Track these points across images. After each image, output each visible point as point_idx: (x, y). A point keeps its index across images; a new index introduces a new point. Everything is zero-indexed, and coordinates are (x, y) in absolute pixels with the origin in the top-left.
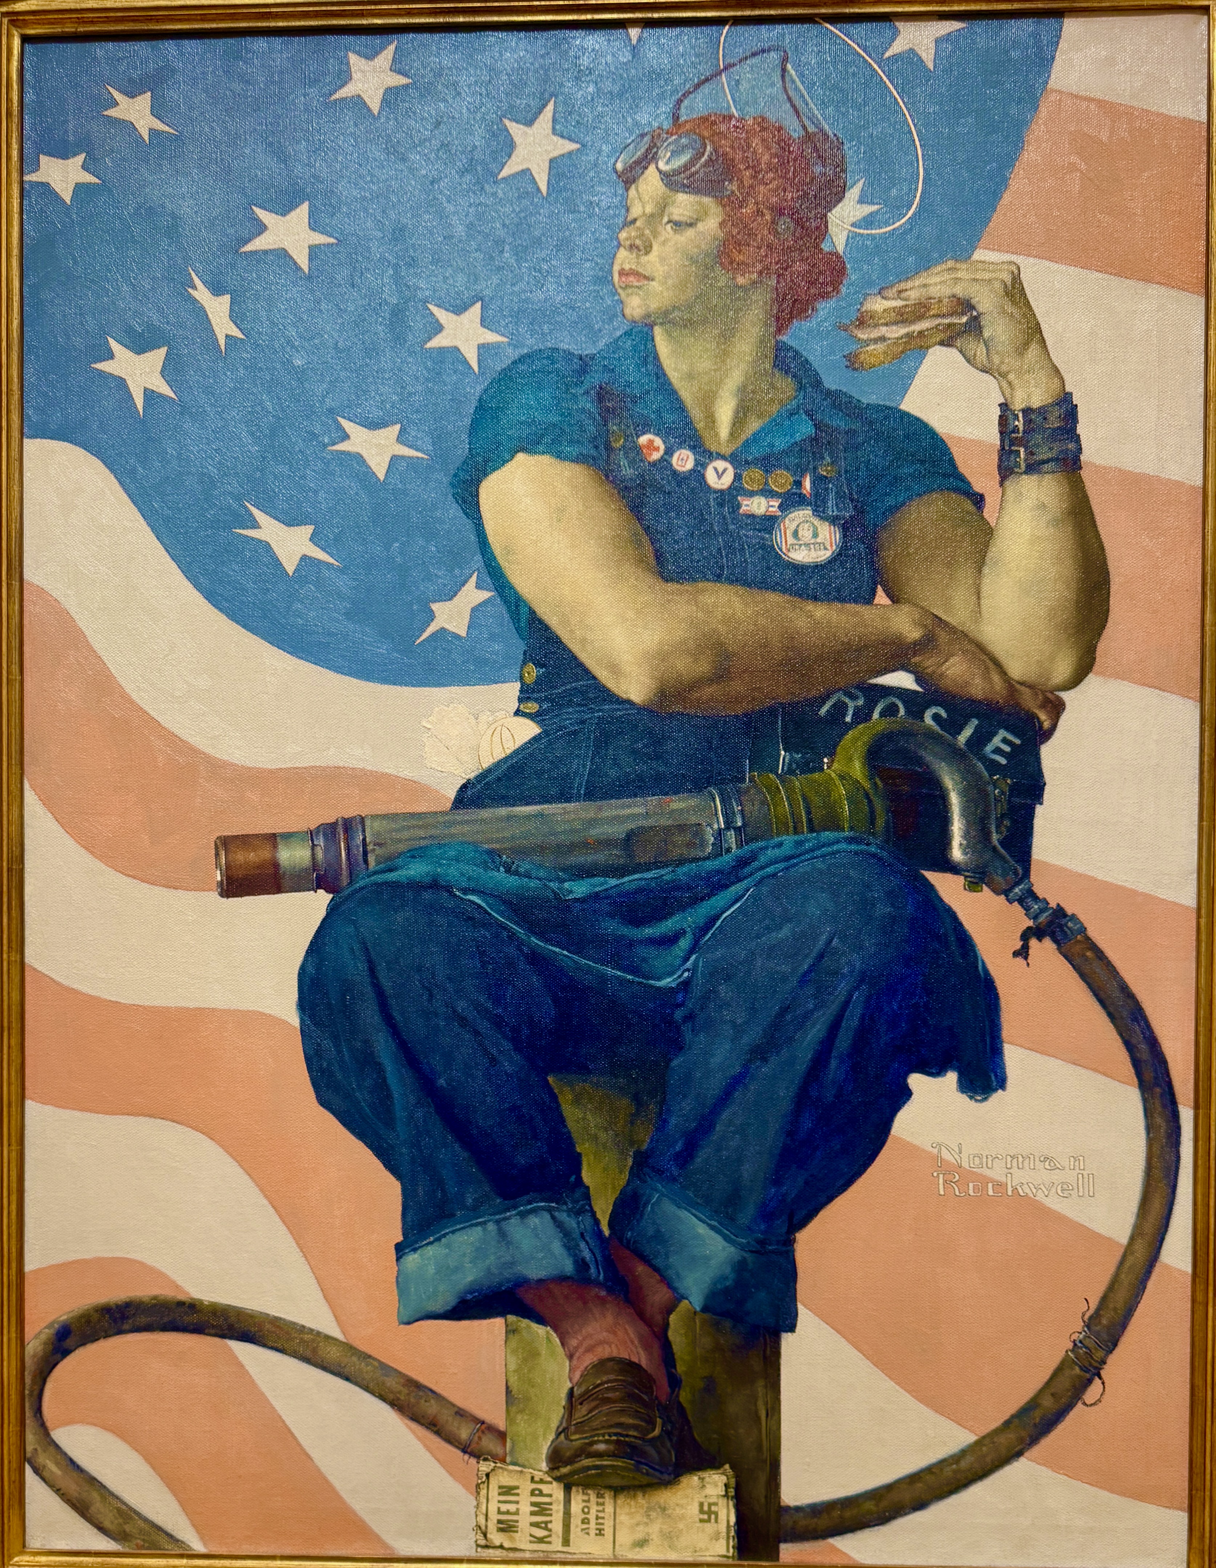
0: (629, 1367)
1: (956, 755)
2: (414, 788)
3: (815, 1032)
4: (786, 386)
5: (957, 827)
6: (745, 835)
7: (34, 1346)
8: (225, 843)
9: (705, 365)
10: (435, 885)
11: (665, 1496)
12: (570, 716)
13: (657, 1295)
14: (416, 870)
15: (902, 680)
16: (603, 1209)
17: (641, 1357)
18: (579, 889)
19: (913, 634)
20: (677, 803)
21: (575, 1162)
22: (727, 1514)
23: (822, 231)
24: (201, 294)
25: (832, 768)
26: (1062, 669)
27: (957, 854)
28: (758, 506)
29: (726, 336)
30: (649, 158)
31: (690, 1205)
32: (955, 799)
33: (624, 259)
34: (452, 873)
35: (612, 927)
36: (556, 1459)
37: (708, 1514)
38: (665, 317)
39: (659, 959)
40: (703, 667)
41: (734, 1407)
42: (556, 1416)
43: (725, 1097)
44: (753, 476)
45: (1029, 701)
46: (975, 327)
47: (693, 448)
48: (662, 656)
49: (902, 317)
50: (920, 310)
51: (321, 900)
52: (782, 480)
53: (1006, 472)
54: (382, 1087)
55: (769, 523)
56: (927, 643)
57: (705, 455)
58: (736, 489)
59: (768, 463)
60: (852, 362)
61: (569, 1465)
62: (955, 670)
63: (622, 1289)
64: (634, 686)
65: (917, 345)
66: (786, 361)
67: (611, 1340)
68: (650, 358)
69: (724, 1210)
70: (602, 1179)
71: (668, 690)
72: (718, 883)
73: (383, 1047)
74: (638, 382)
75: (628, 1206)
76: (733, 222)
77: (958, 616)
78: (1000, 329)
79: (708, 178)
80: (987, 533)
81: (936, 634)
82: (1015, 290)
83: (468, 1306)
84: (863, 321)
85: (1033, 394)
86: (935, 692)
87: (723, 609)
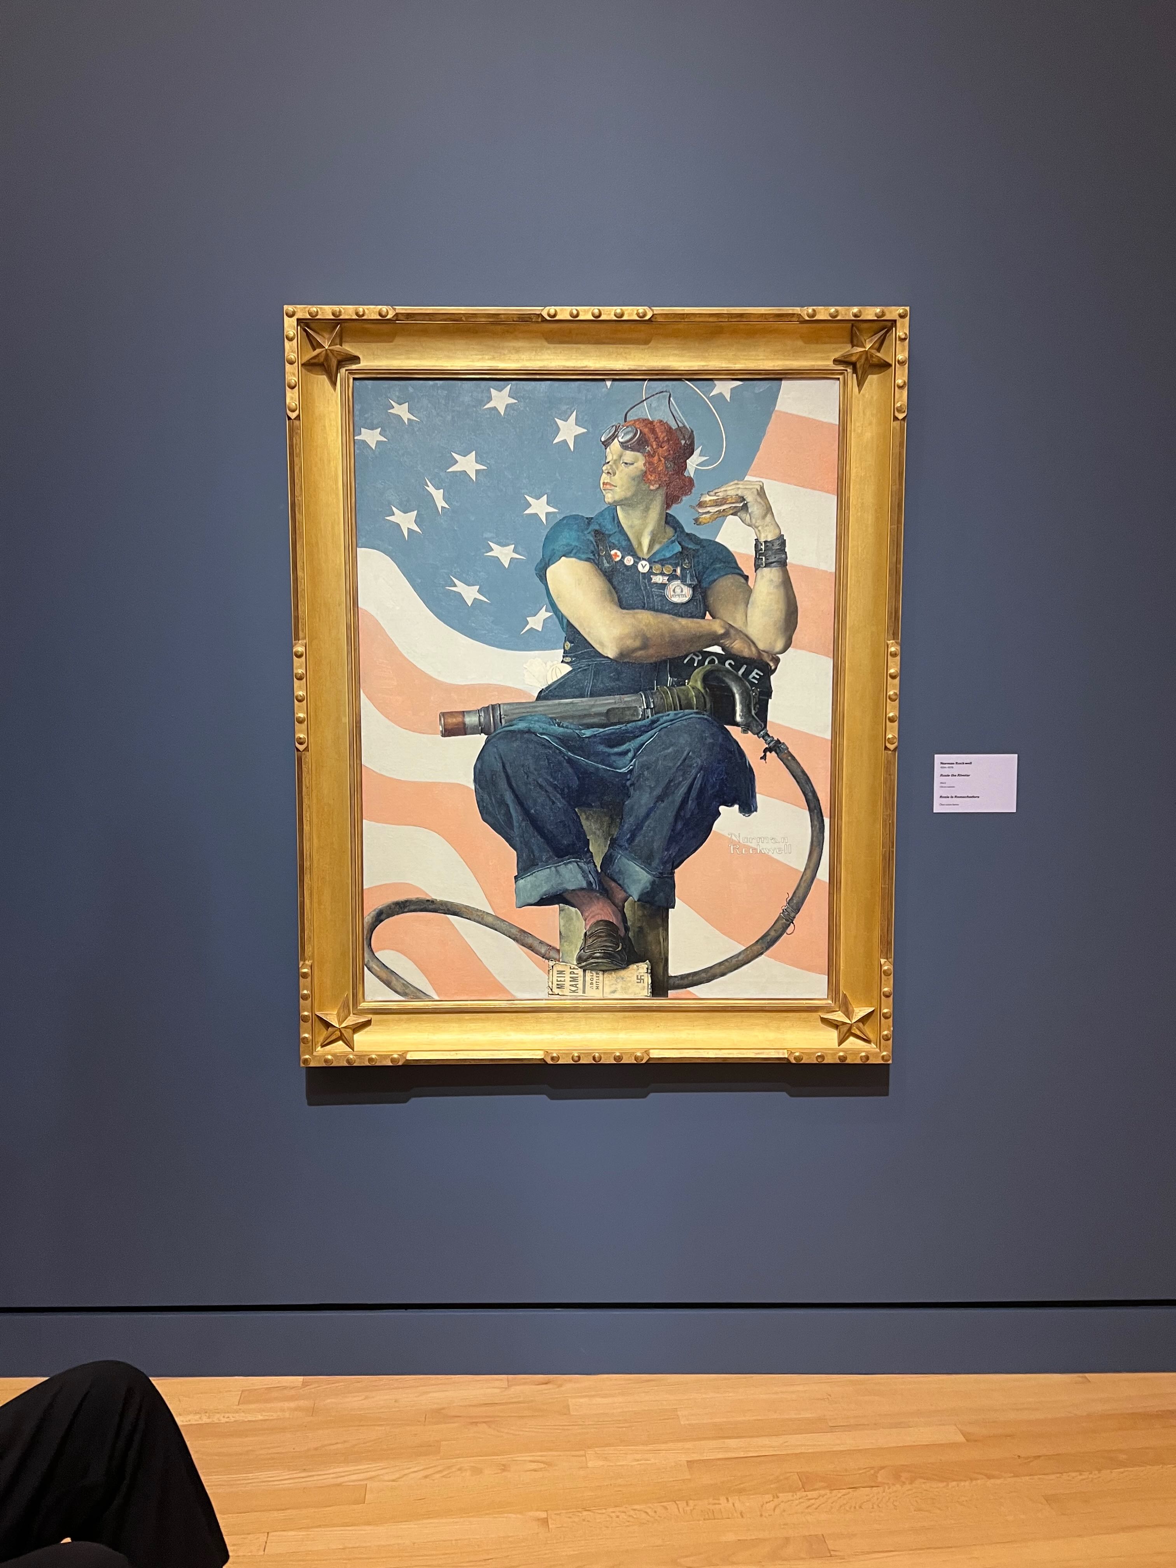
0: (608, 923)
1: (737, 679)
2: (519, 692)
3: (683, 790)
4: (670, 531)
5: (738, 708)
6: (656, 711)
7: (368, 919)
8: (443, 714)
9: (637, 522)
10: (529, 731)
11: (623, 973)
12: (584, 663)
13: (621, 895)
14: (522, 725)
15: (717, 649)
16: (598, 862)
17: (613, 919)
18: (588, 733)
19: (721, 631)
20: (627, 698)
21: (587, 842)
22: (648, 979)
23: (684, 467)
24: (431, 489)
25: (689, 684)
26: (779, 645)
27: (738, 719)
28: (658, 579)
29: (647, 509)
30: (614, 437)
31: (633, 859)
32: (737, 697)
33: (605, 478)
34: (536, 727)
35: (602, 748)
36: (580, 959)
37: (640, 979)
38: (622, 502)
39: (620, 761)
40: (638, 643)
41: (650, 938)
42: (580, 943)
43: (647, 816)
44: (657, 568)
45: (766, 658)
46: (745, 507)
47: (632, 556)
48: (621, 639)
49: (716, 503)
50: (723, 501)
51: (484, 737)
52: (669, 569)
53: (757, 567)
54: (508, 814)
55: (663, 586)
56: (726, 635)
57: (638, 559)
58: (650, 572)
59: (663, 562)
60: (696, 520)
61: (585, 962)
62: (737, 646)
63: (606, 893)
64: (610, 651)
65: (722, 515)
66: (670, 521)
67: (602, 911)
68: (615, 518)
69: (646, 861)
70: (598, 849)
71: (622, 655)
72: (644, 731)
73: (509, 797)
74: (609, 527)
75: (608, 860)
76: (649, 463)
77: (738, 624)
78: (755, 509)
79: (639, 445)
80: (750, 591)
81: (730, 631)
82: (761, 493)
83: (543, 901)
84: (701, 505)
85: (768, 535)
86: (728, 654)
87: (645, 619)
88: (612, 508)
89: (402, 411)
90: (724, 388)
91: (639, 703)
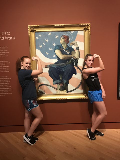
1: (75, 61)
2: (53, 63)
7: (38, 86)
8: (45, 66)
9: (64, 46)
10: (54, 67)
11: (64, 91)
12: (59, 60)
13: (63, 83)
14: (53, 66)
15: (72, 58)
17: (62, 85)
24: (43, 43)
26: (78, 58)
27: (75, 65)
28: (66, 51)
29: (65, 44)
30: (61, 37)
39: (63, 70)
40: (64, 58)
43: (66, 75)
44: (66, 50)
52: (67, 50)
53: (76, 50)
55: (67, 52)
57: (64, 49)
61: (60, 90)
62: (74, 58)
63: (62, 83)
64: (62, 59)
67: (61, 85)
68: (62, 45)
70: (61, 79)
71: (63, 59)
74: (61, 46)
77: (74, 56)
79: (64, 38)
80: (75, 52)
82: (76, 42)
83: (56, 84)
87: (65, 55)
88: (61, 44)
89: (40, 35)
90: (72, 32)
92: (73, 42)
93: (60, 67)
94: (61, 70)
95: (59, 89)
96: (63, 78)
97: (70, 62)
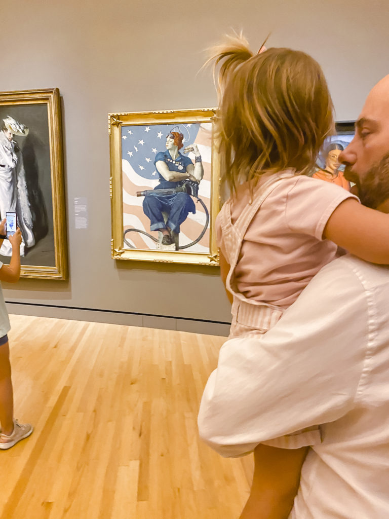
0: (167, 235)
1: (192, 186)
2: (151, 188)
4: (179, 155)
5: (192, 192)
7: (124, 232)
8: (137, 192)
9: (173, 153)
10: (152, 196)
12: (163, 182)
13: (169, 230)
15: (188, 179)
17: (168, 234)
21: (163, 219)
24: (135, 147)
26: (200, 179)
27: (192, 194)
29: (175, 151)
30: (169, 136)
33: (167, 144)
34: (154, 195)
35: (166, 199)
36: (162, 242)
37: (173, 247)
38: (170, 149)
39: (169, 202)
40: (173, 178)
42: (162, 239)
44: (176, 162)
45: (198, 181)
46: (193, 150)
48: (170, 177)
49: (188, 149)
52: (179, 163)
53: (196, 162)
54: (149, 212)
57: (173, 161)
58: (175, 164)
59: (178, 161)
61: (163, 243)
62: (192, 179)
63: (167, 229)
64: (168, 180)
65: (189, 152)
66: (179, 153)
67: (166, 233)
68: (169, 153)
69: (175, 223)
70: (165, 220)
71: (170, 180)
72: (174, 196)
73: (149, 209)
74: (168, 154)
75: (167, 223)
76: (175, 141)
77: (192, 174)
78: (195, 150)
79: (173, 138)
80: (194, 167)
81: (191, 176)
82: (197, 147)
83: (155, 230)
84: (185, 149)
85: (198, 156)
86: (190, 181)
87: (174, 173)
88: (168, 150)
89: (130, 132)
90: (189, 125)
91: (173, 190)
92: (190, 146)
93: (164, 196)
94: (166, 202)
95: (161, 240)
96: (169, 219)
97: (184, 186)
